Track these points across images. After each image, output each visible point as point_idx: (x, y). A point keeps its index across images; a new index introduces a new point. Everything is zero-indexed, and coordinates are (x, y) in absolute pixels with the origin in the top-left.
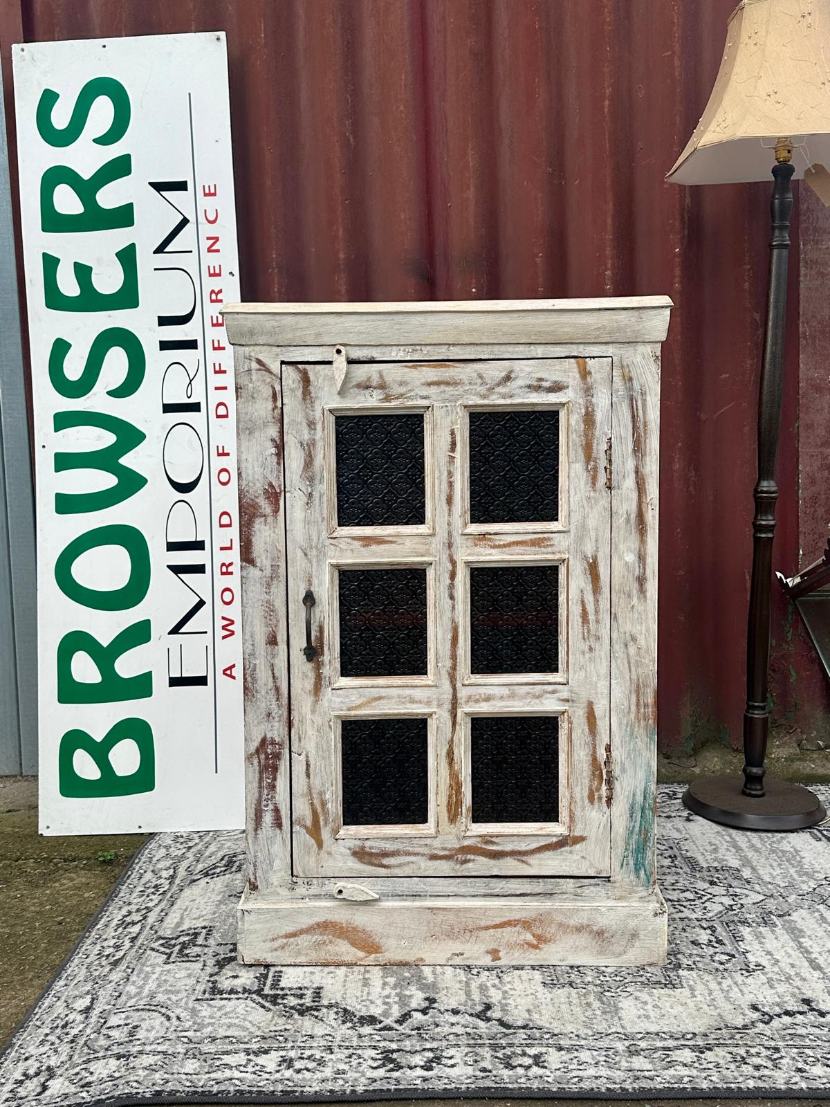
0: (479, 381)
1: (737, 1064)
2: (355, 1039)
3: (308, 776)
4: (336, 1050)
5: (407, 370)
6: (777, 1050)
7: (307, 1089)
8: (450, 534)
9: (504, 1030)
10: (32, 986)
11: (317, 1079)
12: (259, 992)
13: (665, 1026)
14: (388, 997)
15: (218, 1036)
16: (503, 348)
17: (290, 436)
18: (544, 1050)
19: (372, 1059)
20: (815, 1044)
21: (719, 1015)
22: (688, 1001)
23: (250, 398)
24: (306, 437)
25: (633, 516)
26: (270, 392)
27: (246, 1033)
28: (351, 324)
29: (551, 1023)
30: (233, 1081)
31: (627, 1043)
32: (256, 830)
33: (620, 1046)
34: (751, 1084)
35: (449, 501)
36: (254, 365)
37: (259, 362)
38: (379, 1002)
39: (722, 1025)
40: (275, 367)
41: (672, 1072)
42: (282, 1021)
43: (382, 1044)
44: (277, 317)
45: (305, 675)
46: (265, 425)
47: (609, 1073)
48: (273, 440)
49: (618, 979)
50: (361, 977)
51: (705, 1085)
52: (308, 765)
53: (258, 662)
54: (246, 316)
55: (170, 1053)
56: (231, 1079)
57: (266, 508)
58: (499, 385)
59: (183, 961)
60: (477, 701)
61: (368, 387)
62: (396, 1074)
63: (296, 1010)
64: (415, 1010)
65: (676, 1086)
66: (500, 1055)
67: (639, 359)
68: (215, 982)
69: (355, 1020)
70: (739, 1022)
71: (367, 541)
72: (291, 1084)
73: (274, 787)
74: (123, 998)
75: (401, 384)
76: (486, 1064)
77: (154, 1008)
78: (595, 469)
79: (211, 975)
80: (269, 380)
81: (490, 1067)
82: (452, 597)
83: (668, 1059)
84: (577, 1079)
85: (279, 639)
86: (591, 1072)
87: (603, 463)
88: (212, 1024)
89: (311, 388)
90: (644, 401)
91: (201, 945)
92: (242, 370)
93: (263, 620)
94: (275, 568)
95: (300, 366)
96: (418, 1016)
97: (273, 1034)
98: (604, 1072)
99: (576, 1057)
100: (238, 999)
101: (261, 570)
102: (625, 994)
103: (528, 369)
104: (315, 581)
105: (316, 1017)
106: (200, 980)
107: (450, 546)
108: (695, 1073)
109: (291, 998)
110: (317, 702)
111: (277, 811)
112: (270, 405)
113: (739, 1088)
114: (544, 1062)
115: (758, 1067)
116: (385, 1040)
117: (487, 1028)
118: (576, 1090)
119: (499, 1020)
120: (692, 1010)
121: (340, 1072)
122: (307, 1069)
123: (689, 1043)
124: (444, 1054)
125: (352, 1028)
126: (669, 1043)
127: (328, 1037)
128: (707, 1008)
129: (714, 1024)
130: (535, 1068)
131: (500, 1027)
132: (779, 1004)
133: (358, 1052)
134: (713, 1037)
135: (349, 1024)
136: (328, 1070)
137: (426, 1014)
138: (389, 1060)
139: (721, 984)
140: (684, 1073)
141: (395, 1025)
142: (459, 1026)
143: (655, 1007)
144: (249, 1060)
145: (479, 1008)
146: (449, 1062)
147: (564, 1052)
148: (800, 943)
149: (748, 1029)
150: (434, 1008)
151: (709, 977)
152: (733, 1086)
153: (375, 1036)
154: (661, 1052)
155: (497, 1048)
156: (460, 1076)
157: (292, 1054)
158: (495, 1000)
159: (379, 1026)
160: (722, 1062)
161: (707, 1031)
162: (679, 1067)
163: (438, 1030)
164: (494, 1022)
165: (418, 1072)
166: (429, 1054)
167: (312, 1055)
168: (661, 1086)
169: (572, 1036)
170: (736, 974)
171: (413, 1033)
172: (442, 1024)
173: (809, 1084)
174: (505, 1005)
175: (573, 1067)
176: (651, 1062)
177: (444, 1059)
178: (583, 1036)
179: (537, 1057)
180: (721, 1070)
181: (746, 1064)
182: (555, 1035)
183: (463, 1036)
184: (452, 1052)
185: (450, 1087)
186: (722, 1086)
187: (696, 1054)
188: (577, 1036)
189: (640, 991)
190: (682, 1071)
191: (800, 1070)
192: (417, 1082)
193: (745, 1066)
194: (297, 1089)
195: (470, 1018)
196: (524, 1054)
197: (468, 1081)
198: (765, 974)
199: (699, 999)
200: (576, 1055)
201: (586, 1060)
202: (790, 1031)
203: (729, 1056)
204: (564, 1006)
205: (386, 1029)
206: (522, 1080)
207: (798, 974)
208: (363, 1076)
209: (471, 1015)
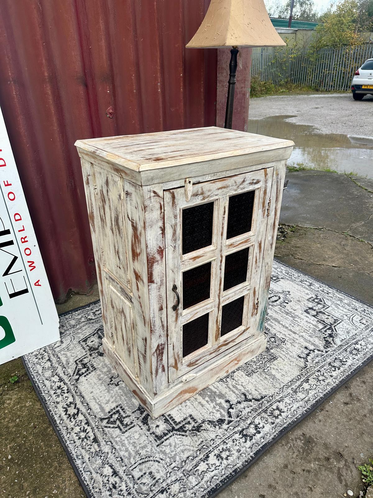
0: (235, 184)
2: (226, 432)
3: (173, 349)
4: (227, 441)
5: (211, 184)
6: (319, 371)
7: (238, 465)
8: (221, 247)
9: (259, 402)
10: (64, 470)
11: (236, 459)
12: (173, 429)
13: (291, 376)
14: (214, 407)
15: (185, 459)
16: (243, 169)
17: (167, 224)
18: (276, 405)
19: (240, 438)
20: (323, 364)
21: (296, 364)
22: (284, 363)
23: (151, 211)
24: (173, 222)
25: (272, 224)
26: (159, 206)
27: (191, 452)
28: (193, 168)
29: (266, 392)
30: (215, 477)
31: (290, 388)
32: (156, 376)
33: (289, 390)
34: (329, 388)
35: (222, 235)
36: (152, 194)
37: (154, 192)
38: (214, 411)
39: (301, 368)
40: (161, 193)
41: (310, 395)
42: (195, 438)
43: (236, 430)
44: (164, 170)
45: (173, 316)
46: (157, 221)
47: (299, 404)
48: (161, 227)
49: (261, 362)
50: (197, 403)
51: (321, 395)
52: (173, 346)
53: (156, 319)
54: (151, 171)
55: (179, 479)
56: (213, 477)
57: (158, 257)
58: (240, 185)
59: (129, 429)
60: (226, 301)
61: (197, 195)
62: (254, 441)
63: (195, 430)
64: (229, 409)
66: (269, 414)
67: (281, 166)
68: (153, 433)
69: (217, 424)
70: (303, 365)
71: (195, 258)
72: (231, 466)
73: (162, 359)
74: (126, 460)
75: (209, 191)
76: (270, 420)
77: (146, 460)
78: (265, 210)
79: (149, 430)
80: (158, 200)
81: (273, 421)
82: (221, 269)
83: (305, 390)
84: (295, 412)
85: (163, 307)
86: (295, 407)
87: (267, 207)
88: (175, 455)
89: (176, 200)
90: (281, 182)
91: (126, 417)
92: (147, 198)
93: (158, 302)
94: (162, 281)
95: (171, 191)
96: (231, 410)
97: (200, 446)
98: (297, 404)
99: (286, 403)
100: (171, 436)
101: (157, 284)
102: (269, 368)
103: (250, 176)
104: (176, 280)
105: (205, 430)
106: (147, 435)
107: (221, 251)
108: (315, 392)
109: (187, 426)
110: (176, 324)
111: (163, 366)
112: (159, 212)
114: (281, 410)
115: (323, 380)
116: (235, 427)
117: (254, 404)
118: (300, 416)
119: (253, 399)
120: (289, 366)
121: (239, 451)
122: (228, 456)
123: (302, 380)
124: (256, 423)
125: (220, 428)
126: (298, 383)
127: (218, 437)
128: (291, 363)
129: (299, 369)
130: (282, 414)
131: (257, 402)
132: (302, 352)
133: (233, 438)
134: (304, 374)
135: (217, 427)
136: (234, 452)
137: (233, 409)
138: (245, 436)
139: (284, 351)
140: (313, 393)
141: (230, 419)
142: (246, 408)
143: (281, 369)
144: (207, 464)
145: (243, 397)
146: (261, 426)
147: (281, 402)
148: (282, 324)
149: (307, 366)
150: (232, 405)
151: (279, 350)
152: (326, 391)
153: (230, 428)
154: (301, 388)
155: (265, 411)
156: (269, 430)
157: (216, 452)
158: (243, 391)
159: (226, 422)
160: (315, 383)
161: (301, 373)
162: (310, 392)
163: (243, 413)
164: (253, 400)
165: (258, 436)
166: (252, 426)
167: (223, 448)
168: (314, 402)
169: (276, 394)
170: (282, 345)
171: (238, 419)
172: (241, 410)
173: (338, 380)
174: (248, 391)
175: (289, 407)
176: (303, 393)
177: (258, 425)
178: (278, 392)
179: (278, 408)
180: (318, 386)
181: (320, 381)
182: (272, 396)
183: (252, 412)
184: (257, 421)
185: (272, 436)
186: (324, 393)
187: (307, 383)
188: (277, 393)
189: (271, 365)
190: (312, 393)
191: (331, 376)
192: (263, 440)
193: (321, 382)
194: (236, 467)
195: (245, 403)
196: (274, 410)
197: (274, 431)
198: (287, 341)
199: (286, 360)
200: (285, 401)
201: (289, 402)
202: (315, 362)
203: (314, 380)
204: (261, 382)
205: (229, 422)
206: (285, 421)
207: (293, 338)
208: (246, 448)
209: (244, 401)
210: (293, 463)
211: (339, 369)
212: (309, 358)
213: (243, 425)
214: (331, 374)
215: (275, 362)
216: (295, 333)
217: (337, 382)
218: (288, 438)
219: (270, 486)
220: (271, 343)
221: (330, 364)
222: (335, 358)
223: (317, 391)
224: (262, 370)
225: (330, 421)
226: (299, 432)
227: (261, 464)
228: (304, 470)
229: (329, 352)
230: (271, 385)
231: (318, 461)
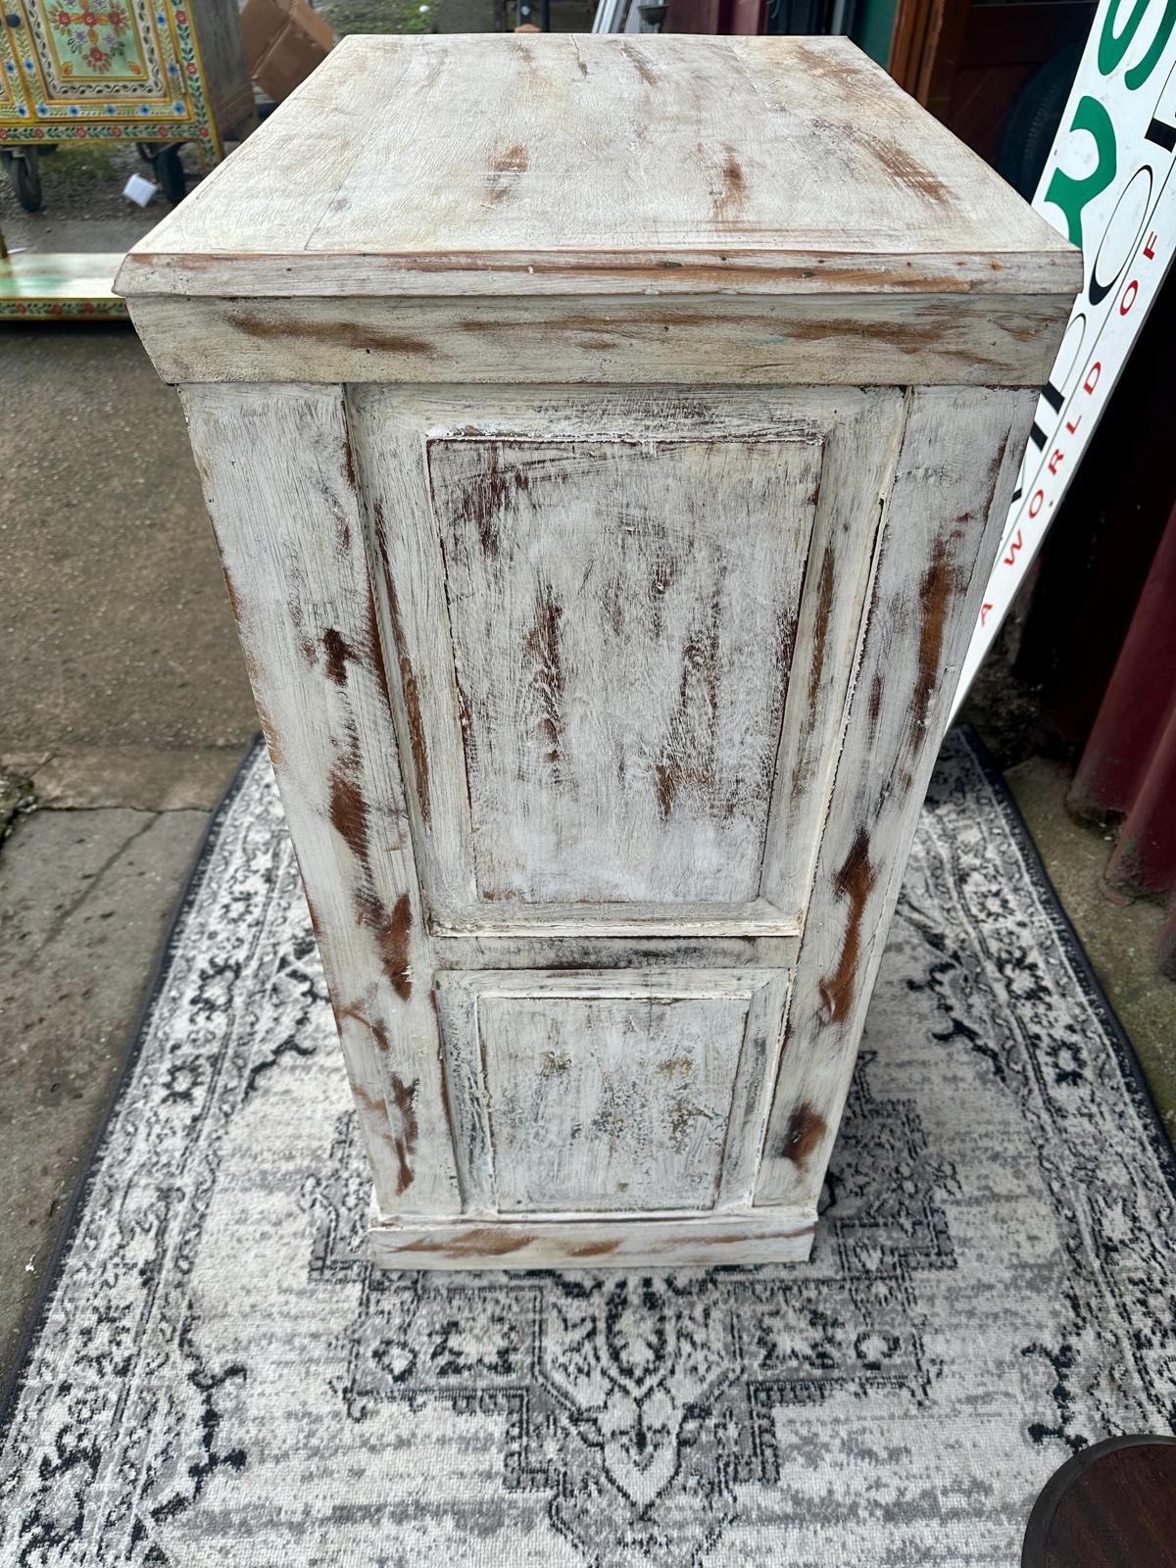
1: (102, 1310)
4: (254, 929)
6: (123, 1371)
9: (250, 1066)
13: (213, 1239)
20: (122, 1431)
21: (224, 1315)
29: (254, 1113)
31: (189, 1191)
33: (186, 1182)
34: (55, 1317)
39: (197, 1312)
41: (111, 1227)
43: (254, 964)
47: (133, 1163)
49: (351, 1201)
51: (72, 1261)
62: (194, 976)
64: (312, 985)
65: (83, 1229)
66: (201, 1061)
70: (202, 1337)
81: (179, 1052)
83: (138, 1230)
84: (131, 1129)
86: (141, 1145)
96: (305, 987)
98: (135, 1160)
99: (174, 1133)
102: (306, 1203)
108: (101, 1255)
113: (51, 1300)
114: (175, 1102)
115: (87, 1334)
116: (261, 965)
117: (259, 1051)
118: (110, 1128)
119: (273, 1063)
120: (245, 1281)
121: (212, 936)
122: (228, 911)
123: (168, 1263)
124: (218, 1013)
125: (294, 937)
126: (172, 1239)
127: (280, 920)
128: (248, 1301)
129: (206, 1302)
130: (164, 1093)
131: (258, 1063)
132: (239, 1409)
133: (246, 946)
134: (174, 1294)
135: (301, 934)
136: (219, 928)
137: (304, 994)
138: (220, 971)
139: (315, 1336)
140: (105, 1243)
141: (288, 970)
142: (271, 1024)
143: (264, 1236)
144: (256, 872)
145: (306, 1044)
146: (201, 1018)
147: (188, 1122)
148: (438, 1513)
149: (181, 1345)
150: (314, 1001)
151: (336, 1325)
152: (59, 1294)
153: (271, 956)
154: (156, 1223)
155: (215, 1060)
156: (172, 1027)
157: (259, 899)
158: (319, 1059)
159: (292, 958)
160: (114, 1291)
161: (189, 1292)
162: (118, 1238)
163: (268, 1006)
164: (271, 1058)
165: (191, 992)
166: (221, 1001)
167: (250, 913)
168: (87, 1212)
169: (221, 1132)
170: (340, 1369)
171: (269, 986)
172: (280, 1010)
173: (32, 1389)
174: (307, 1069)
175: (157, 1129)
176: (138, 1211)
177: (207, 1013)
178: (217, 1144)
179: (187, 1096)
180: (97, 1287)
181: (100, 1321)
182: (227, 1115)
183: (248, 1029)
184: (220, 1019)
185: (155, 1019)
186: (65, 1280)
187: (141, 1265)
188: (219, 1138)
189: (312, 1224)
190: (108, 1243)
191: (65, 1388)
192: (173, 993)
193: (95, 1317)
194: (196, 908)
195: (285, 1036)
196: (195, 1084)
197: (160, 1034)
198: (336, 1415)
199: (275, 1298)
200: (180, 1134)
201: (168, 1143)
202: (163, 1406)
203: (123, 1304)
204: (290, 1130)
205: (284, 963)
206: (146, 1080)
207: (327, 1473)
208: (201, 952)
209: (292, 1036)
210: (73, 1014)
211: (45, 1466)
212: (196, 1410)
213: (247, 982)
214: (69, 1400)
215: (305, 1254)
216: (343, 1515)
217: (32, 1382)
218: (113, 1055)
219: (102, 940)
220: (392, 1335)
221: (94, 1459)
222: (87, 1526)
223: (93, 1265)
224: (326, 1172)
225: (14, 1197)
226: (92, 1090)
227: (146, 957)
228: (41, 1020)
229: (127, 1539)
230: (256, 1148)
231: (13, 1066)
